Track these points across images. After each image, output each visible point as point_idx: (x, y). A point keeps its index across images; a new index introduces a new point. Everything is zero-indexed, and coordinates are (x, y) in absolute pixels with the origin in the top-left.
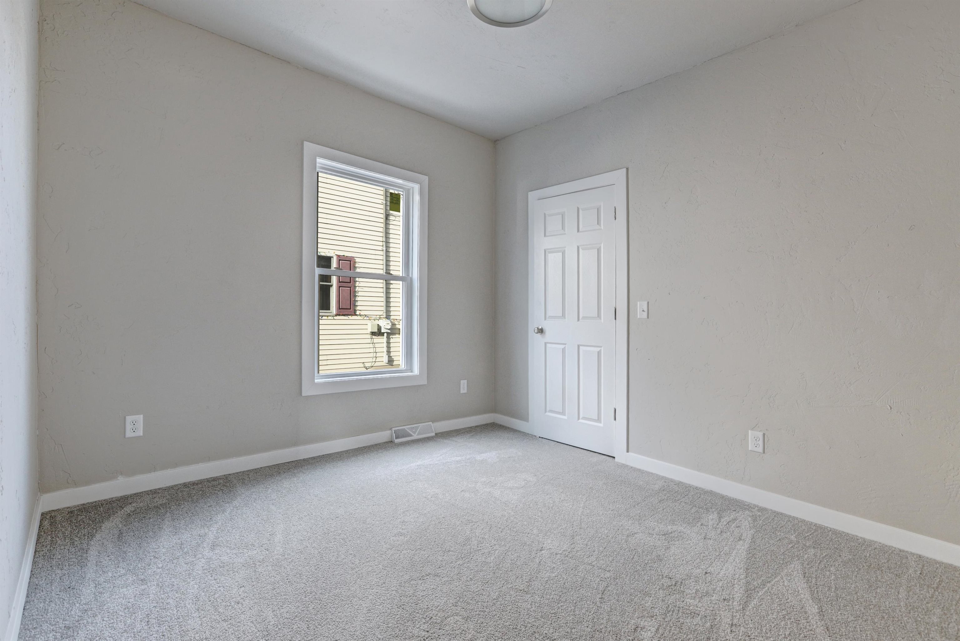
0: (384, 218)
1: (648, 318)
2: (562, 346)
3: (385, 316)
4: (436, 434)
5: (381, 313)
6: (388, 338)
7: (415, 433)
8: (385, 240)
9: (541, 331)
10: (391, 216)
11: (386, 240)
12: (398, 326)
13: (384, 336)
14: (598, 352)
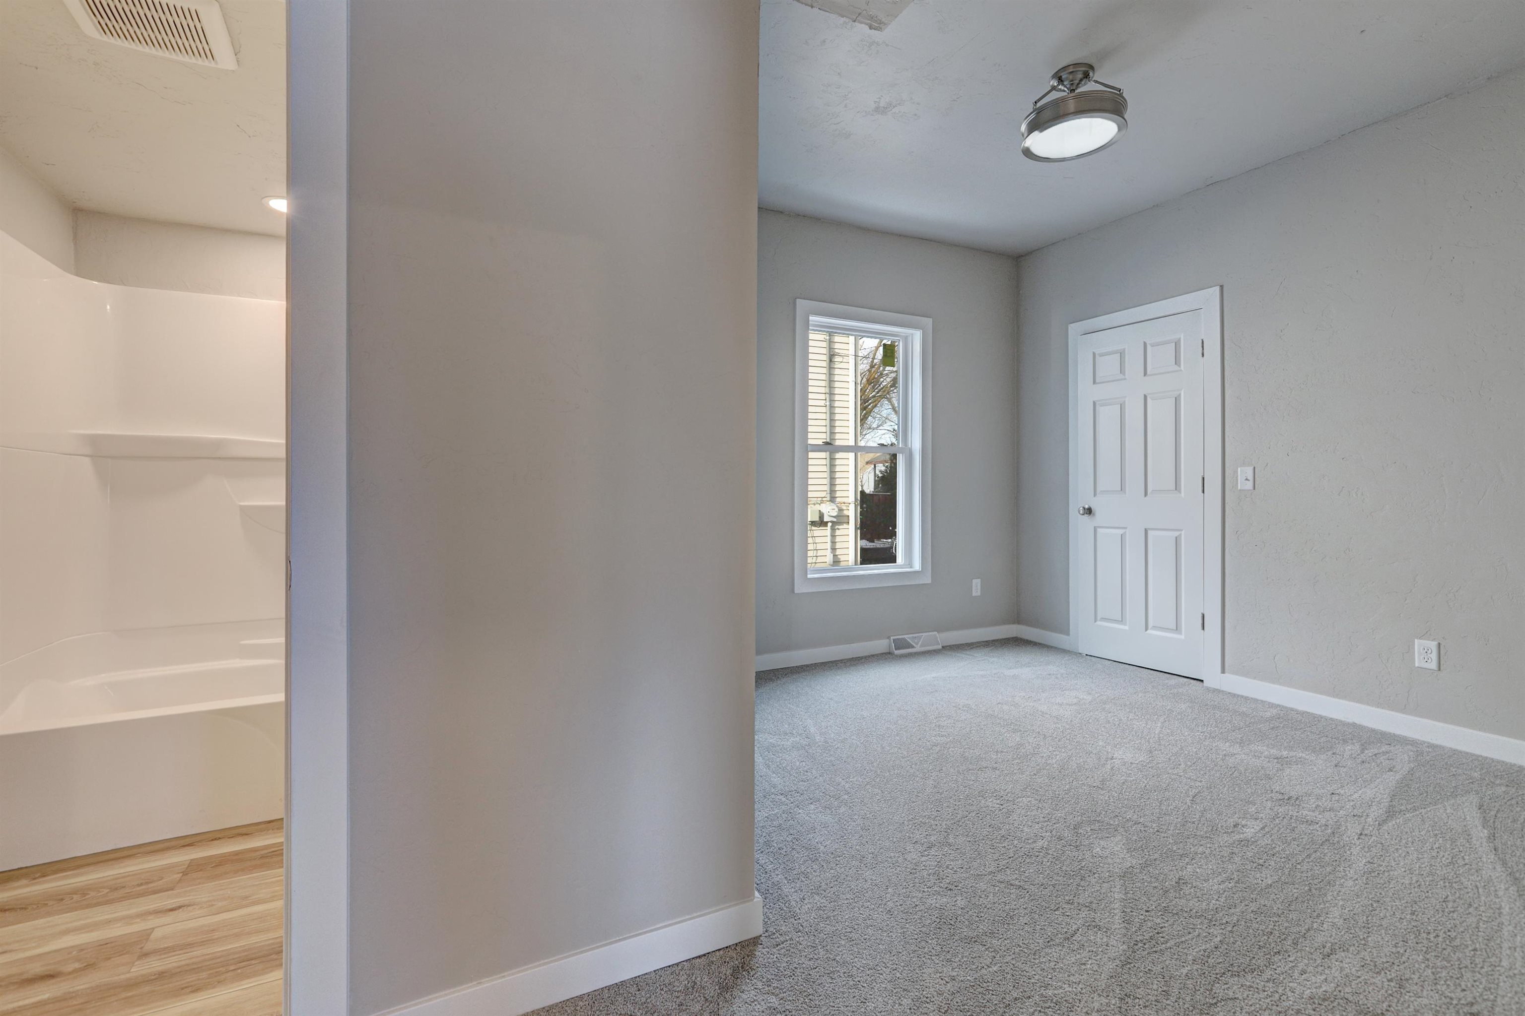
0: (828, 361)
1: (1254, 489)
2: (1121, 531)
3: (828, 499)
4: (943, 647)
5: (823, 494)
6: (833, 530)
7: (917, 644)
8: (828, 392)
9: (1089, 511)
10: (836, 357)
11: (830, 390)
12: (846, 513)
13: (827, 526)
14: (1176, 538)
